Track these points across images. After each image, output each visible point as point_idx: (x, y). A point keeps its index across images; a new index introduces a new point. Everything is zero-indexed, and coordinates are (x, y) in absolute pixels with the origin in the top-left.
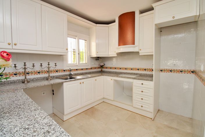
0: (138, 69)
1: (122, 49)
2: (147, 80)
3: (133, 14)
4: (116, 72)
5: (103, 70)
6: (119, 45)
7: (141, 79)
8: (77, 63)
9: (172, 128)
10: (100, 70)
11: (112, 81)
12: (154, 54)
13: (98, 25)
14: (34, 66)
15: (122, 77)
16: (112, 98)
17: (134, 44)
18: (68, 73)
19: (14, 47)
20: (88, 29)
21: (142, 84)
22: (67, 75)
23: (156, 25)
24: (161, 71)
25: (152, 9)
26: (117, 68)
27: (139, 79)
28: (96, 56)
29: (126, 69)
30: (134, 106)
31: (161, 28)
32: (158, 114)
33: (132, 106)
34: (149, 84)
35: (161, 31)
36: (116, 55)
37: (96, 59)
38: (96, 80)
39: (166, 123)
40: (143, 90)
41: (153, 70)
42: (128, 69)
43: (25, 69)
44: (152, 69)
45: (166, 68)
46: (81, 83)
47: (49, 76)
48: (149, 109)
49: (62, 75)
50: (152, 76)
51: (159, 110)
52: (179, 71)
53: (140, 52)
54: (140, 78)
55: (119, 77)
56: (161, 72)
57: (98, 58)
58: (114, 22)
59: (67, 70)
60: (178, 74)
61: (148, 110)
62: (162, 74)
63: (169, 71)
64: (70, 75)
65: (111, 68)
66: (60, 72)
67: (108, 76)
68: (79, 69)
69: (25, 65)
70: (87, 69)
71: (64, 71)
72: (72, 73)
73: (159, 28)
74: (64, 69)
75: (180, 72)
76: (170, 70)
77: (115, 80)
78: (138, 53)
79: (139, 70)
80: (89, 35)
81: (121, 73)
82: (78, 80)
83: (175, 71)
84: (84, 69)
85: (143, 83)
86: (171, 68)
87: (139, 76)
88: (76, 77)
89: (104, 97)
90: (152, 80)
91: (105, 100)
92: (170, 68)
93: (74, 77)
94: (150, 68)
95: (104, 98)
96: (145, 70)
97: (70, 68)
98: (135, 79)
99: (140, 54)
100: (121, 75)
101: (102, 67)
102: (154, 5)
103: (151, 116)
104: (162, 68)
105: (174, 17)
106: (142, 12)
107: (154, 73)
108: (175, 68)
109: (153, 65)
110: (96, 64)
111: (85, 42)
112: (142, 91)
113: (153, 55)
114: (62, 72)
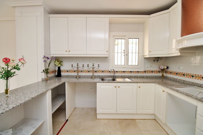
14: (83, 66)
16: (163, 119)
18: (112, 74)
26: (187, 76)
37: (154, 60)
43: (78, 68)
46: (115, 87)
47: (93, 75)
49: (106, 76)
65: (177, 74)
66: (106, 73)
68: (126, 72)
69: (78, 65)
71: (110, 72)
80: (143, 32)
82: (112, 82)
101: (163, 70)
114: (108, 73)
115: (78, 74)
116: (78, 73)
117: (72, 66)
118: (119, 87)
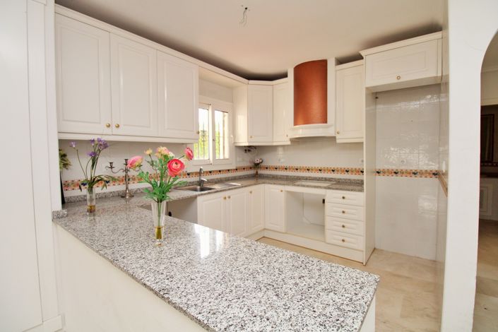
0: (333, 171)
1: (301, 130)
2: (352, 190)
3: (322, 64)
4: (287, 176)
5: (261, 172)
6: (296, 124)
7: (341, 189)
8: (211, 159)
9: (399, 276)
10: (252, 172)
11: (283, 195)
12: (364, 140)
13: (251, 82)
15: (304, 186)
16: (282, 228)
17: (326, 122)
18: (196, 179)
19: (115, 131)
20: (231, 88)
21: (344, 198)
22: (193, 182)
23: (367, 88)
24: (378, 172)
25: (360, 57)
26: (290, 169)
27: (337, 189)
28: (247, 144)
29: (308, 170)
30: (327, 241)
31: (376, 93)
32: (374, 255)
33: (325, 242)
34: (357, 198)
35: (376, 98)
36: (289, 143)
37: (246, 150)
38: (251, 192)
39: (389, 269)
40: (344, 210)
41: (362, 172)
42: (312, 170)
43: (126, 171)
44: (361, 169)
45: (386, 167)
46: (225, 198)
48: (357, 245)
50: (361, 183)
51: (375, 249)
52: (410, 173)
53: (338, 136)
54: (338, 186)
55: (298, 185)
56: (377, 174)
57: (248, 149)
58: (285, 75)
59: (192, 173)
60: (408, 178)
61: (355, 246)
62: (380, 178)
63: (393, 174)
64: (201, 182)
65: (276, 169)
67: (274, 184)
68: (214, 171)
69: (126, 164)
70: (229, 170)
71: (188, 174)
72: (204, 179)
73: (373, 93)
74: (188, 172)
75: (412, 175)
76: (395, 171)
77: (288, 192)
78: (334, 138)
79: (336, 172)
80: (232, 102)
81: (299, 178)
82: (217, 192)
83: (403, 173)
84: (223, 171)
85: (345, 196)
86: (396, 168)
87: (335, 184)
88: (213, 187)
89: (266, 227)
90: (362, 190)
91: (266, 234)
92: (394, 168)
93: (208, 187)
94: (357, 166)
95: (265, 229)
96: (347, 171)
97: (201, 169)
98: (329, 188)
99: (338, 141)
100: (299, 183)
101: (257, 166)
102: (363, 53)
103: (361, 257)
104: (379, 167)
105: (399, 78)
106: (341, 61)
107: (364, 177)
108: (404, 168)
109: (363, 161)
110: (246, 160)
111: (224, 116)
112: (343, 212)
113: (362, 143)
114: (185, 177)
115: (127, 188)
116: (127, 184)
117: (111, 167)
118: (229, 197)
